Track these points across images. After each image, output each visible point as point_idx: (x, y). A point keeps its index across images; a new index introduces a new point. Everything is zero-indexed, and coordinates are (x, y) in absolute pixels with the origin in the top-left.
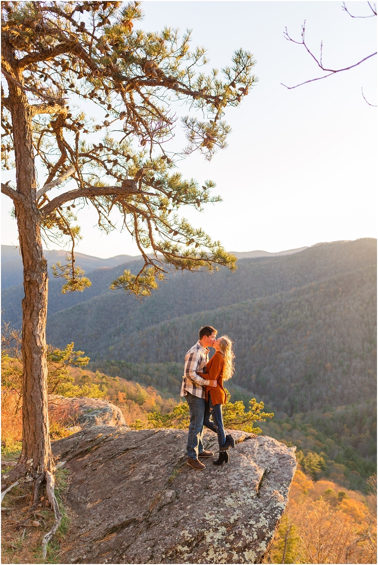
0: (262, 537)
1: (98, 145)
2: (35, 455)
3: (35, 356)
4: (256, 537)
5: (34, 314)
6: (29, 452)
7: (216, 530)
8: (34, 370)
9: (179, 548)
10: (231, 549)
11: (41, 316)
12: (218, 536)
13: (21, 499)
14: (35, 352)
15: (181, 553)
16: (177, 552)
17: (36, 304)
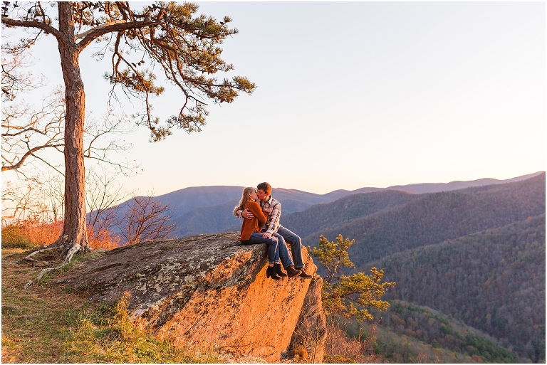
0: (204, 267)
1: (152, 7)
2: (70, 232)
3: (72, 155)
4: (199, 267)
5: (71, 122)
6: (67, 230)
7: (172, 264)
8: (71, 166)
9: (139, 275)
10: (176, 275)
11: (77, 124)
12: (172, 268)
13: (49, 257)
14: (72, 152)
15: (139, 278)
16: (136, 278)
17: (72, 115)
